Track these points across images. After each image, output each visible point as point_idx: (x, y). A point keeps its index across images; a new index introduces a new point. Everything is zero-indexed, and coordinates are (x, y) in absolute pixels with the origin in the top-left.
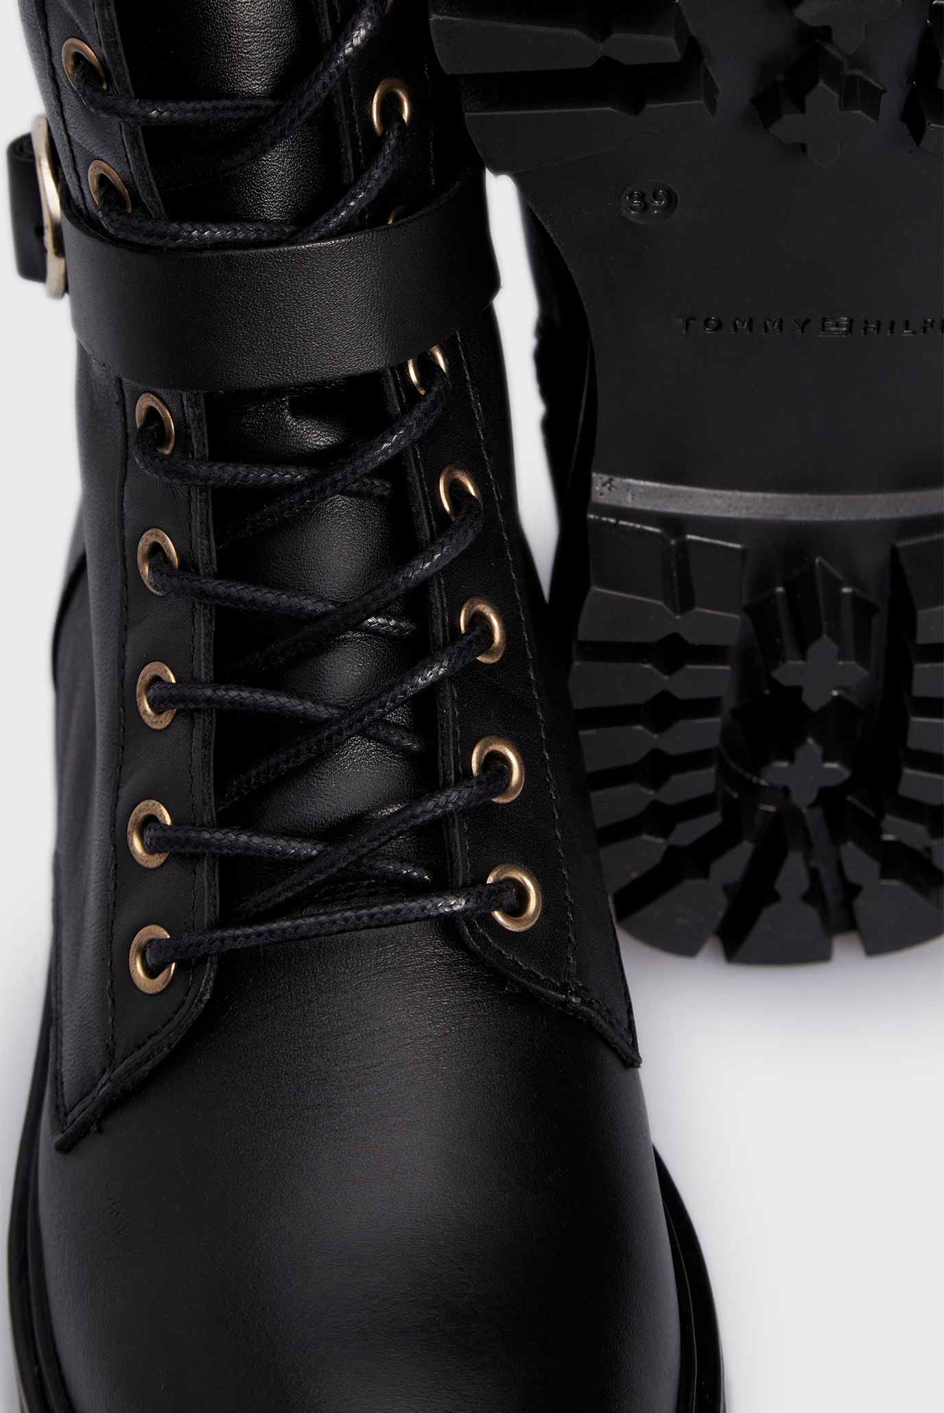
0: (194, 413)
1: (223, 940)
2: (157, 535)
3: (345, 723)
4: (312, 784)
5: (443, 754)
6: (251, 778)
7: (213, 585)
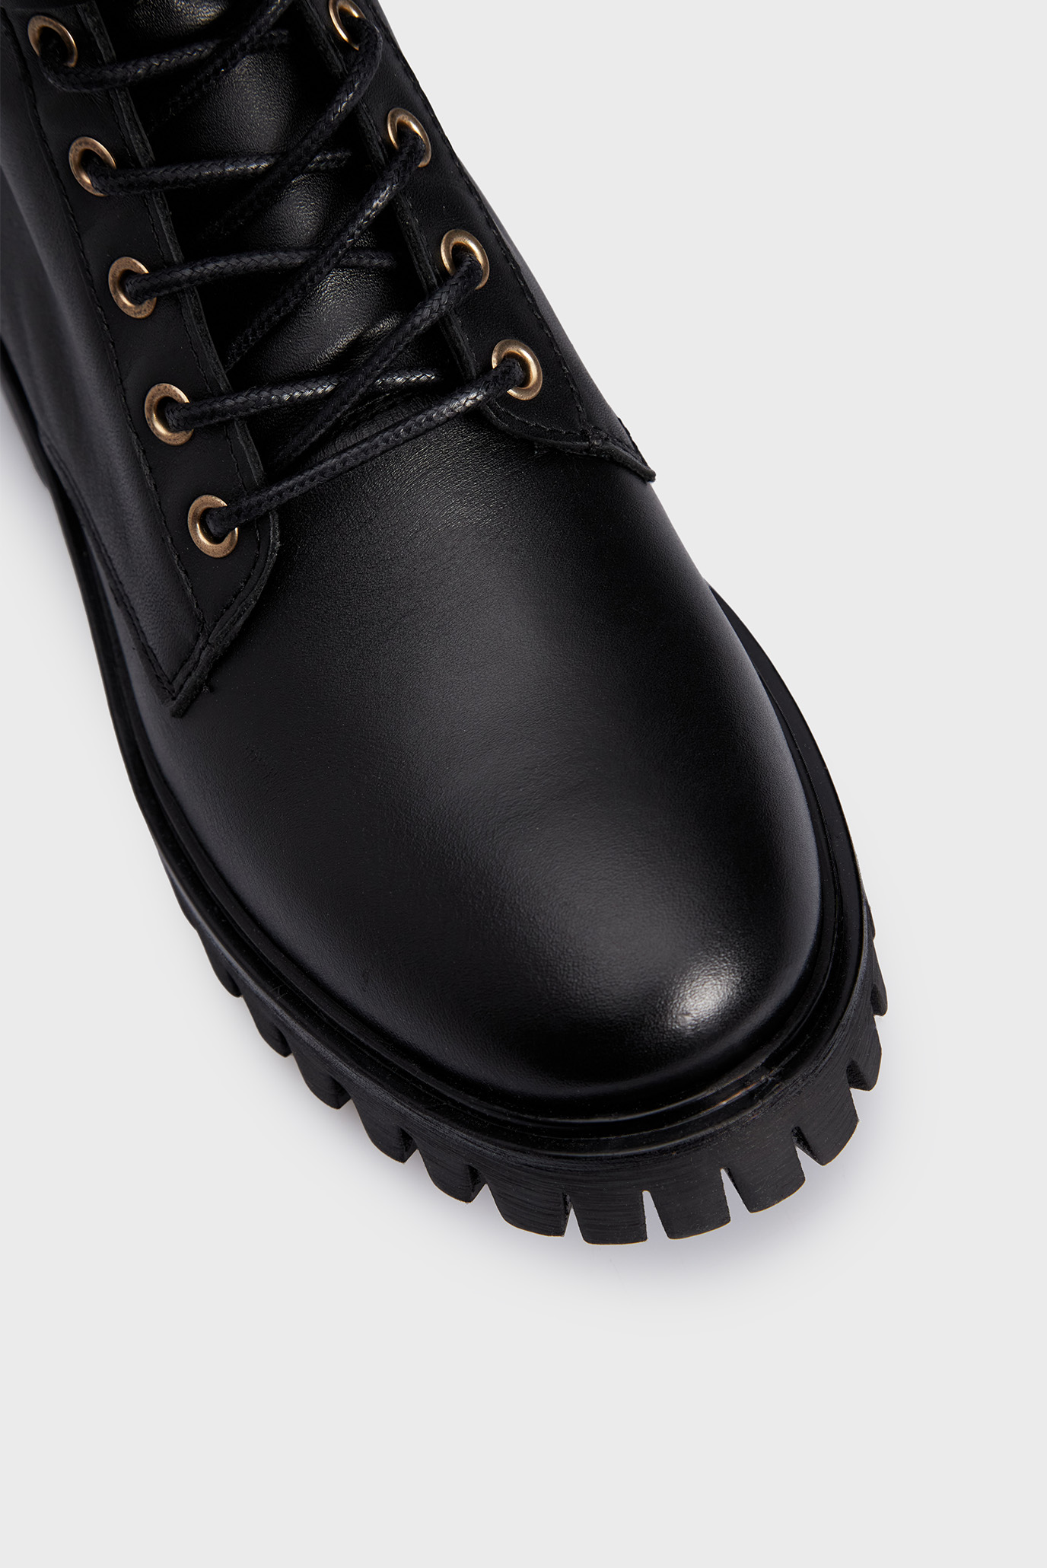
0: (93, 21)
1: (280, 494)
2: (87, 143)
3: (321, 262)
4: (304, 325)
5: (419, 263)
6: (248, 336)
7: (159, 174)
